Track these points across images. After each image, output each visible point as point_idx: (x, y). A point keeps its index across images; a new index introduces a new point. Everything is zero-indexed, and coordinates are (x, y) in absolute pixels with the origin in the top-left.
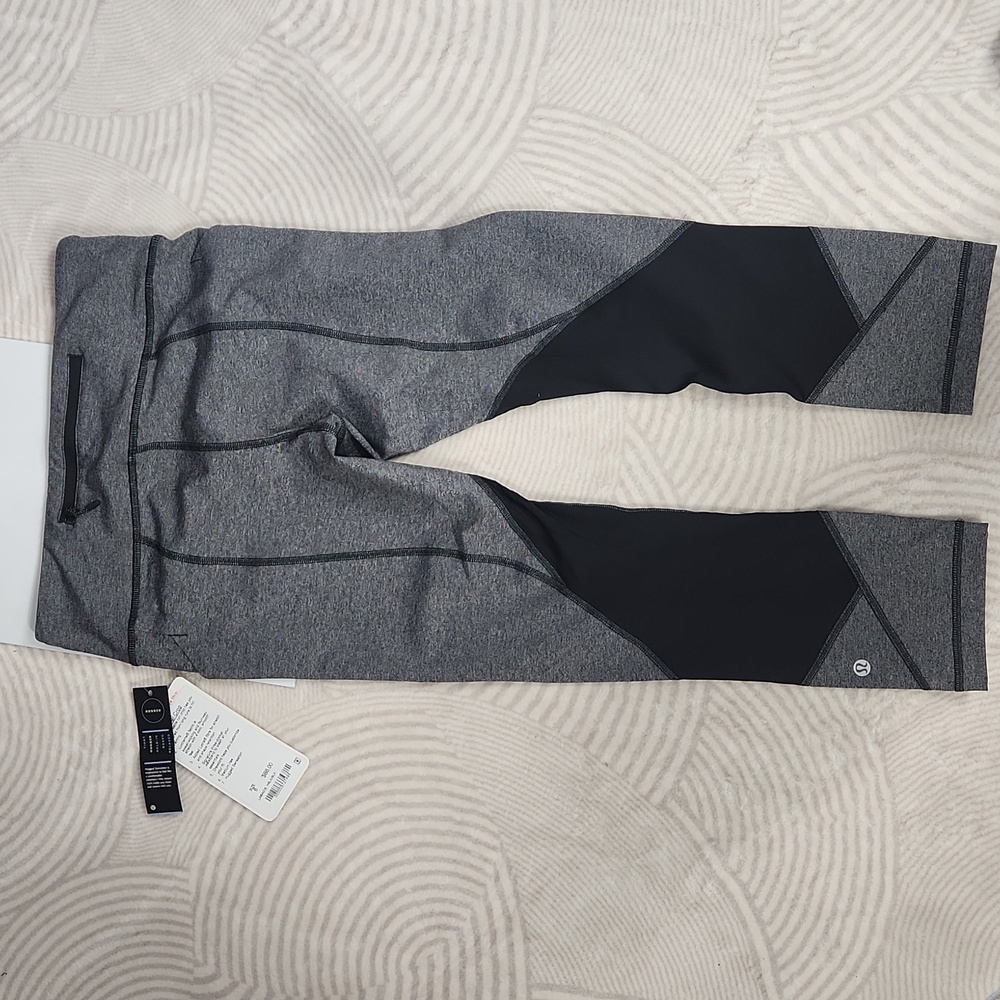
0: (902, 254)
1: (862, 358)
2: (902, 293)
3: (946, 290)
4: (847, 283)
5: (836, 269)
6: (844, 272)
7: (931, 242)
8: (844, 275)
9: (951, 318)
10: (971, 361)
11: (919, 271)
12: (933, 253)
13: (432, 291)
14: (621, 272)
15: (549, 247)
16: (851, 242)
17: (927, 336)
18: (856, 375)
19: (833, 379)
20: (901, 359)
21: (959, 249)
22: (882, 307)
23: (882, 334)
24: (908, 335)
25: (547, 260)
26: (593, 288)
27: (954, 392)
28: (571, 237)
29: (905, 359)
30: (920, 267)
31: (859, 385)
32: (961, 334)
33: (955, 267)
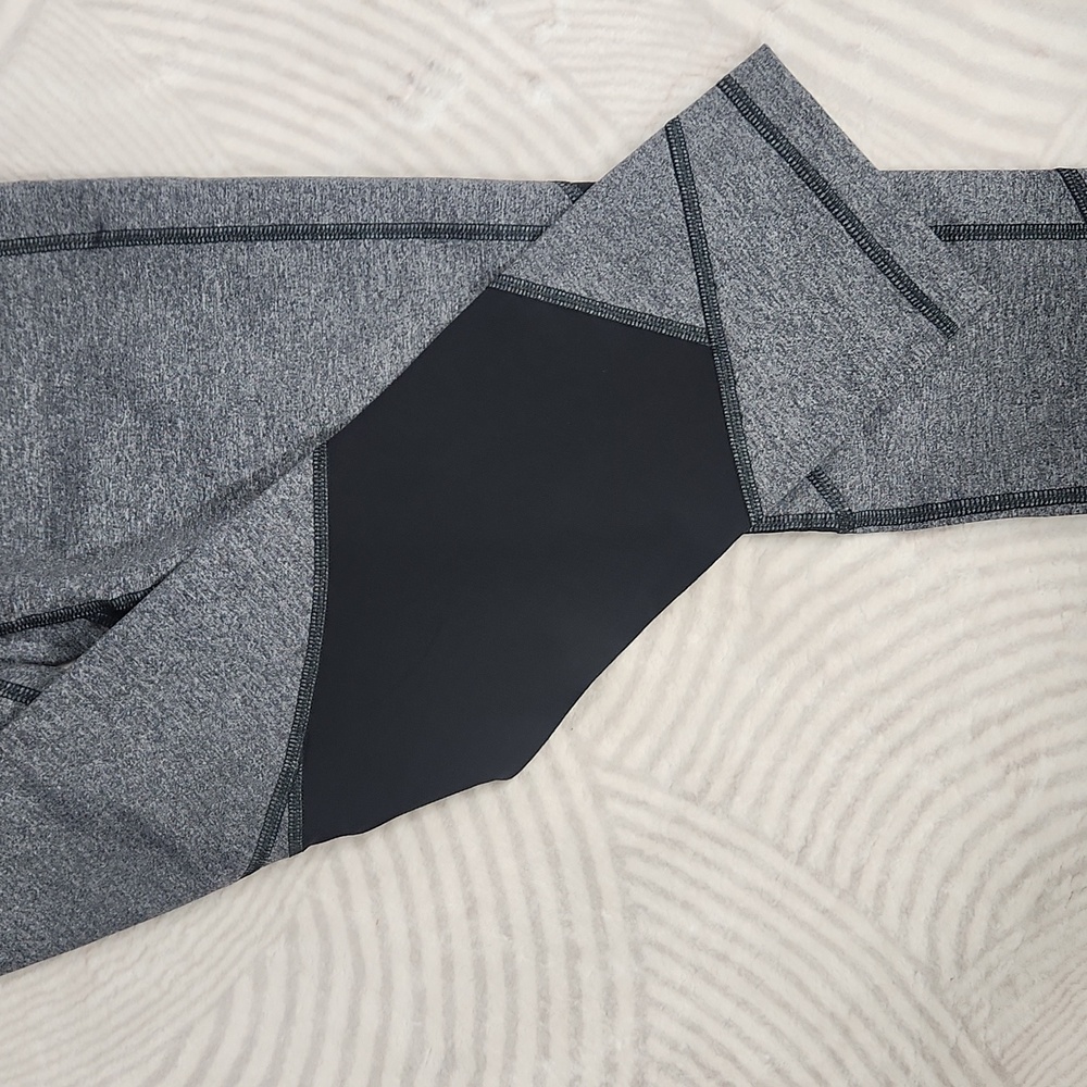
0: (654, 187)
1: (759, 380)
2: (713, 237)
3: (765, 173)
4: (626, 305)
5: (589, 302)
6: (603, 294)
7: (673, 132)
8: (607, 299)
9: (816, 201)
10: (907, 226)
11: (704, 186)
12: (695, 145)
13: (46, 934)
14: (304, 633)
15: (160, 704)
16: (568, 244)
17: (811, 259)
18: (776, 413)
19: (753, 452)
20: (811, 327)
21: (720, 101)
22: (707, 287)
23: (749, 320)
24: (785, 285)
25: (176, 728)
26: (287, 698)
27: (933, 295)
28: (179, 656)
29: (817, 322)
30: (699, 178)
31: (795, 421)
32: (854, 206)
33: (744, 132)
